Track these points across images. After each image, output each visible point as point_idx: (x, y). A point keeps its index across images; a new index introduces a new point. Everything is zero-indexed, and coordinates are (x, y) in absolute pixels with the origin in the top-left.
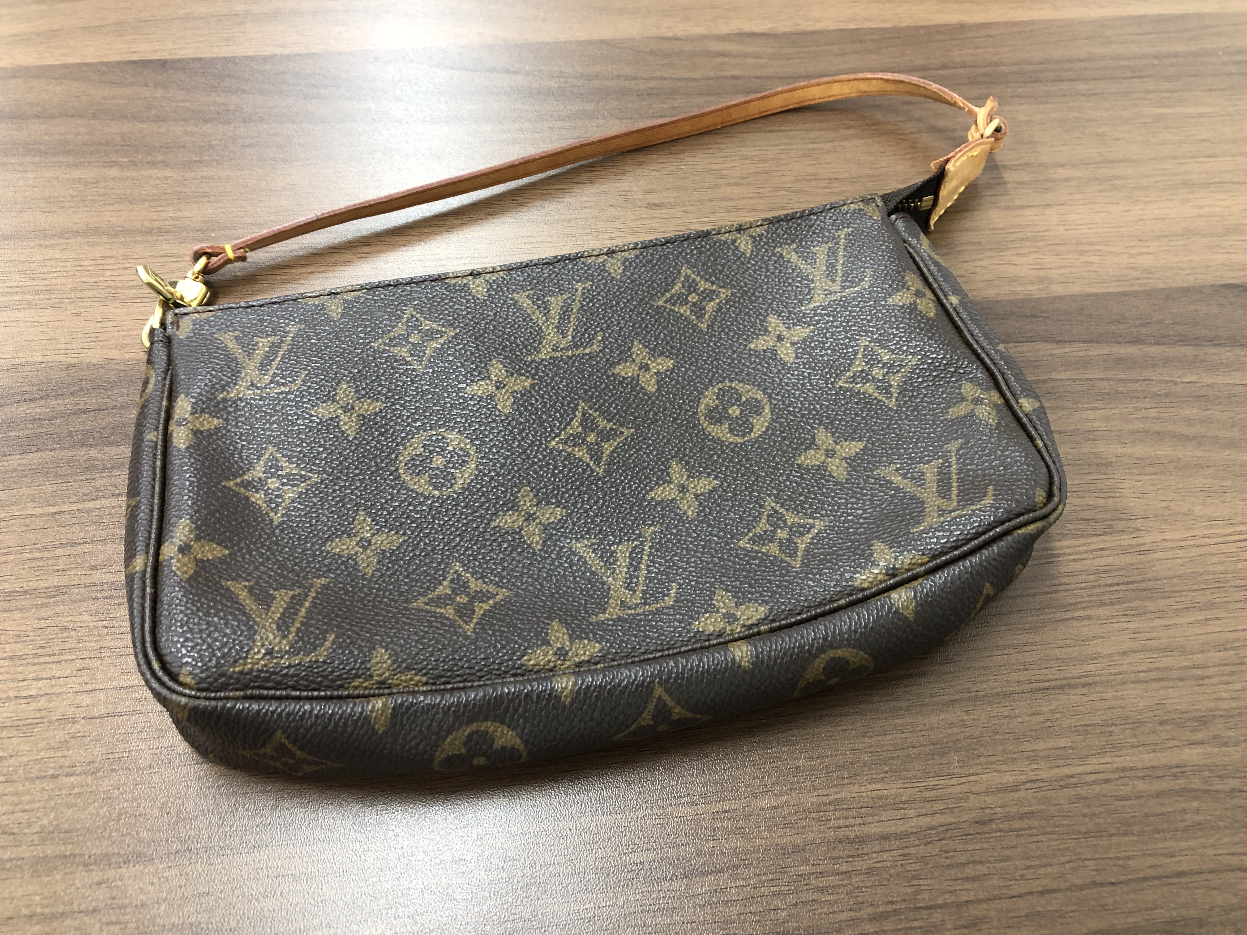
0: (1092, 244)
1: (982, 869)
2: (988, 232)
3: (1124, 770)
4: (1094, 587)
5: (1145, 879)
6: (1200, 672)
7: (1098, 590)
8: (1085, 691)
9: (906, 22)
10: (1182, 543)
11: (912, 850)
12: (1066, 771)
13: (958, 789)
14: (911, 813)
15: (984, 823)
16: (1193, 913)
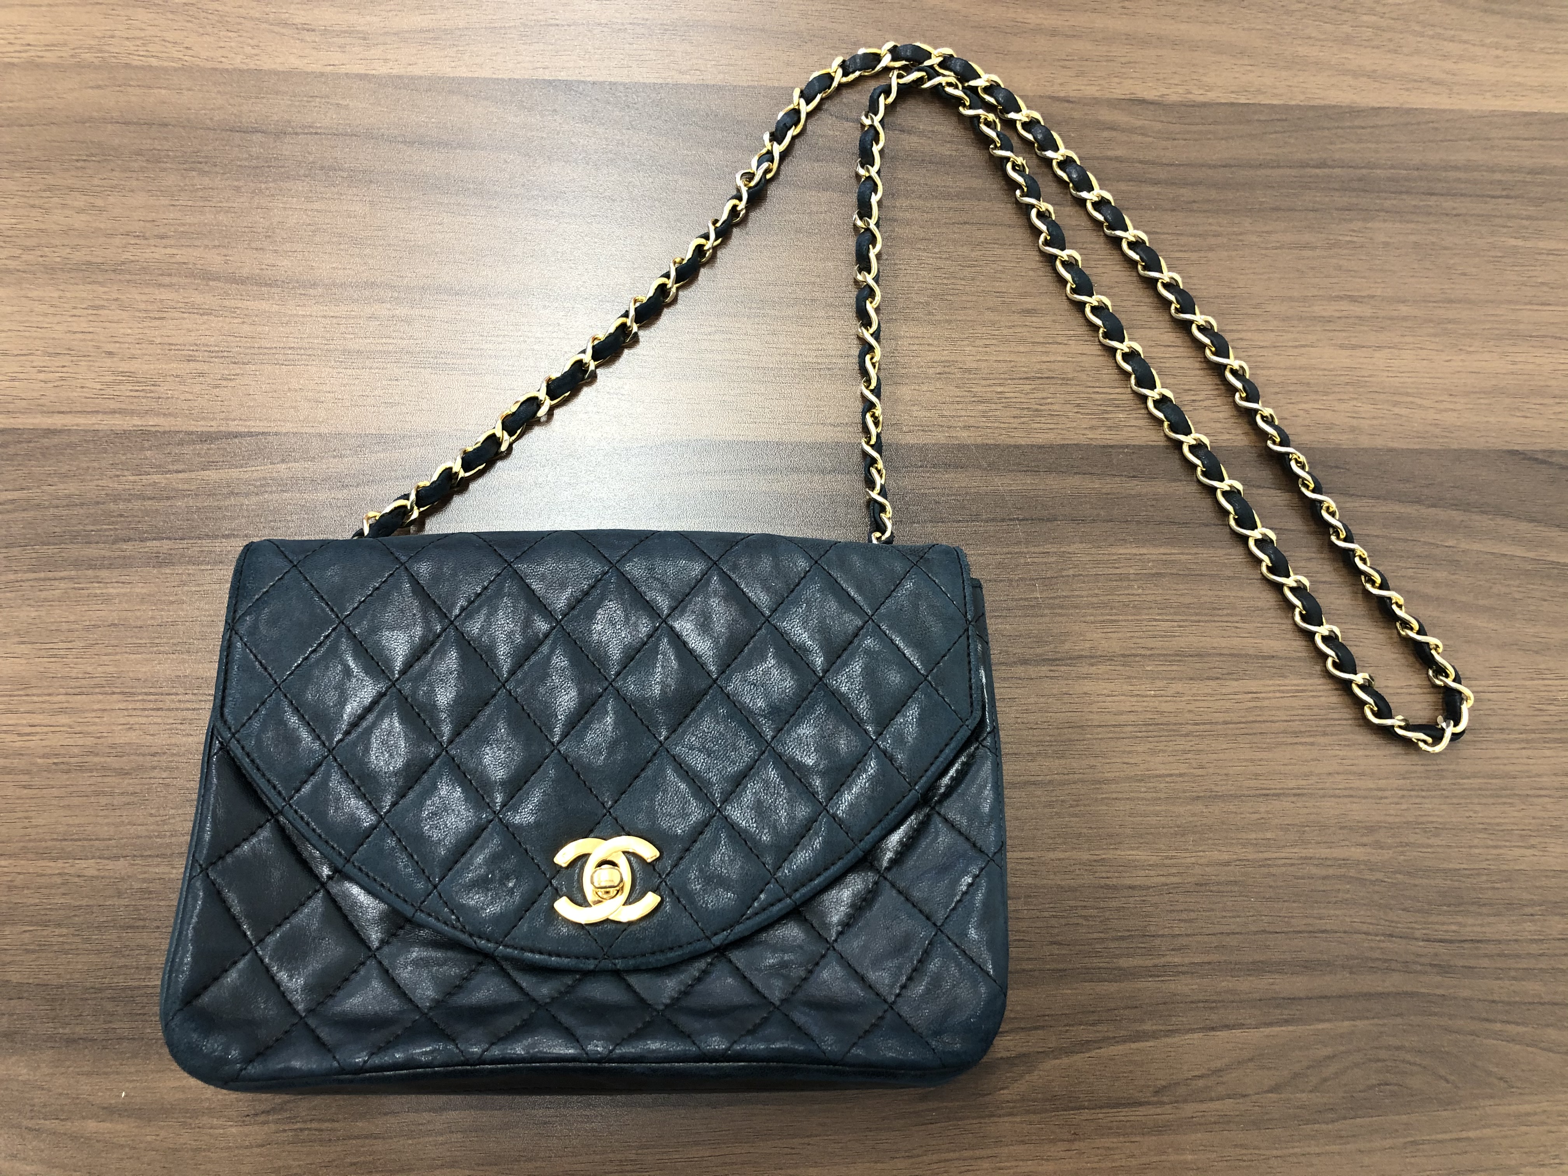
0: (1408, 394)
1: (1193, 915)
2: (1320, 373)
3: (1306, 858)
4: (1322, 720)
5: (1300, 932)
6: (1380, 794)
7: (1323, 723)
8: (1294, 799)
9: (1298, 99)
10: (1399, 691)
11: (1149, 898)
12: (1266, 855)
13: (1188, 860)
14: (1152, 873)
15: (1201, 885)
16: (1325, 957)
